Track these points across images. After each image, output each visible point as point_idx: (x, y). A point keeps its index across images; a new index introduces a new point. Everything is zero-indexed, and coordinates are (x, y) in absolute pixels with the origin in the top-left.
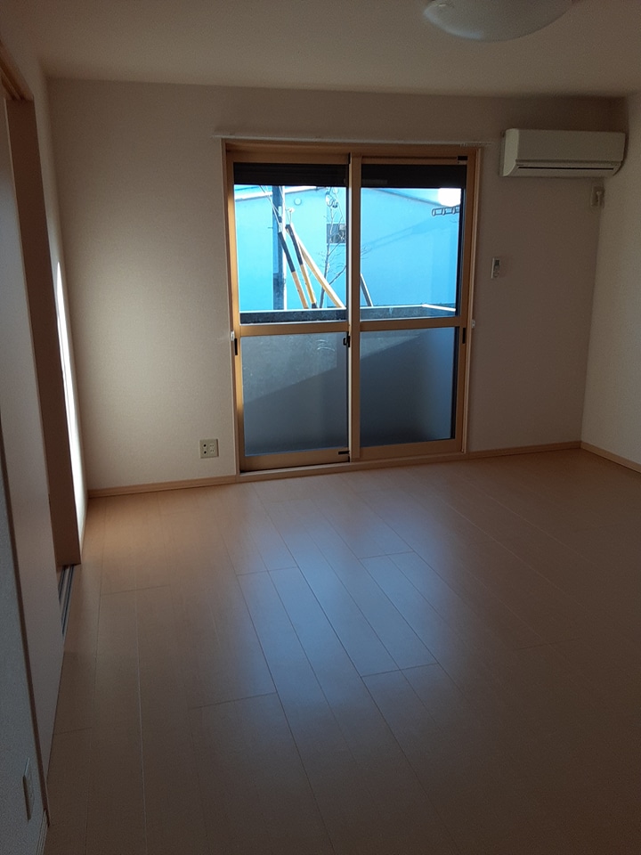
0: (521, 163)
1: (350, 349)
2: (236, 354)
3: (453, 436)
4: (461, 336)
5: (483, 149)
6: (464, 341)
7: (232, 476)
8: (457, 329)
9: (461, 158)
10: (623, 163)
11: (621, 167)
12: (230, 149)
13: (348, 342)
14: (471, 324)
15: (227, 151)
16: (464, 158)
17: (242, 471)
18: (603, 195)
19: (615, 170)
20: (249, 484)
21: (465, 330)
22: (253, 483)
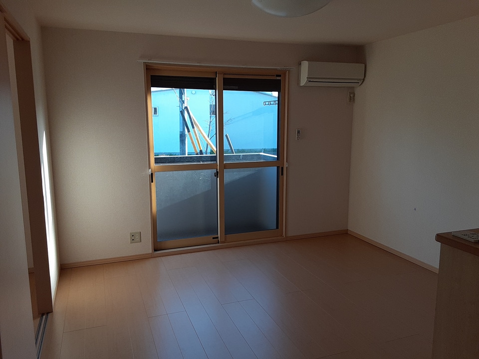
0: (310, 79)
1: (218, 179)
2: (152, 182)
3: (277, 227)
4: (280, 172)
5: (289, 71)
6: (282, 174)
7: (149, 254)
8: (278, 167)
9: (278, 76)
10: (364, 80)
11: (363, 82)
12: (148, 68)
13: (217, 174)
14: (286, 165)
15: (146, 69)
16: (280, 76)
17: (155, 250)
18: (354, 96)
19: (360, 84)
20: (160, 258)
21: (282, 168)
22: (162, 258)
